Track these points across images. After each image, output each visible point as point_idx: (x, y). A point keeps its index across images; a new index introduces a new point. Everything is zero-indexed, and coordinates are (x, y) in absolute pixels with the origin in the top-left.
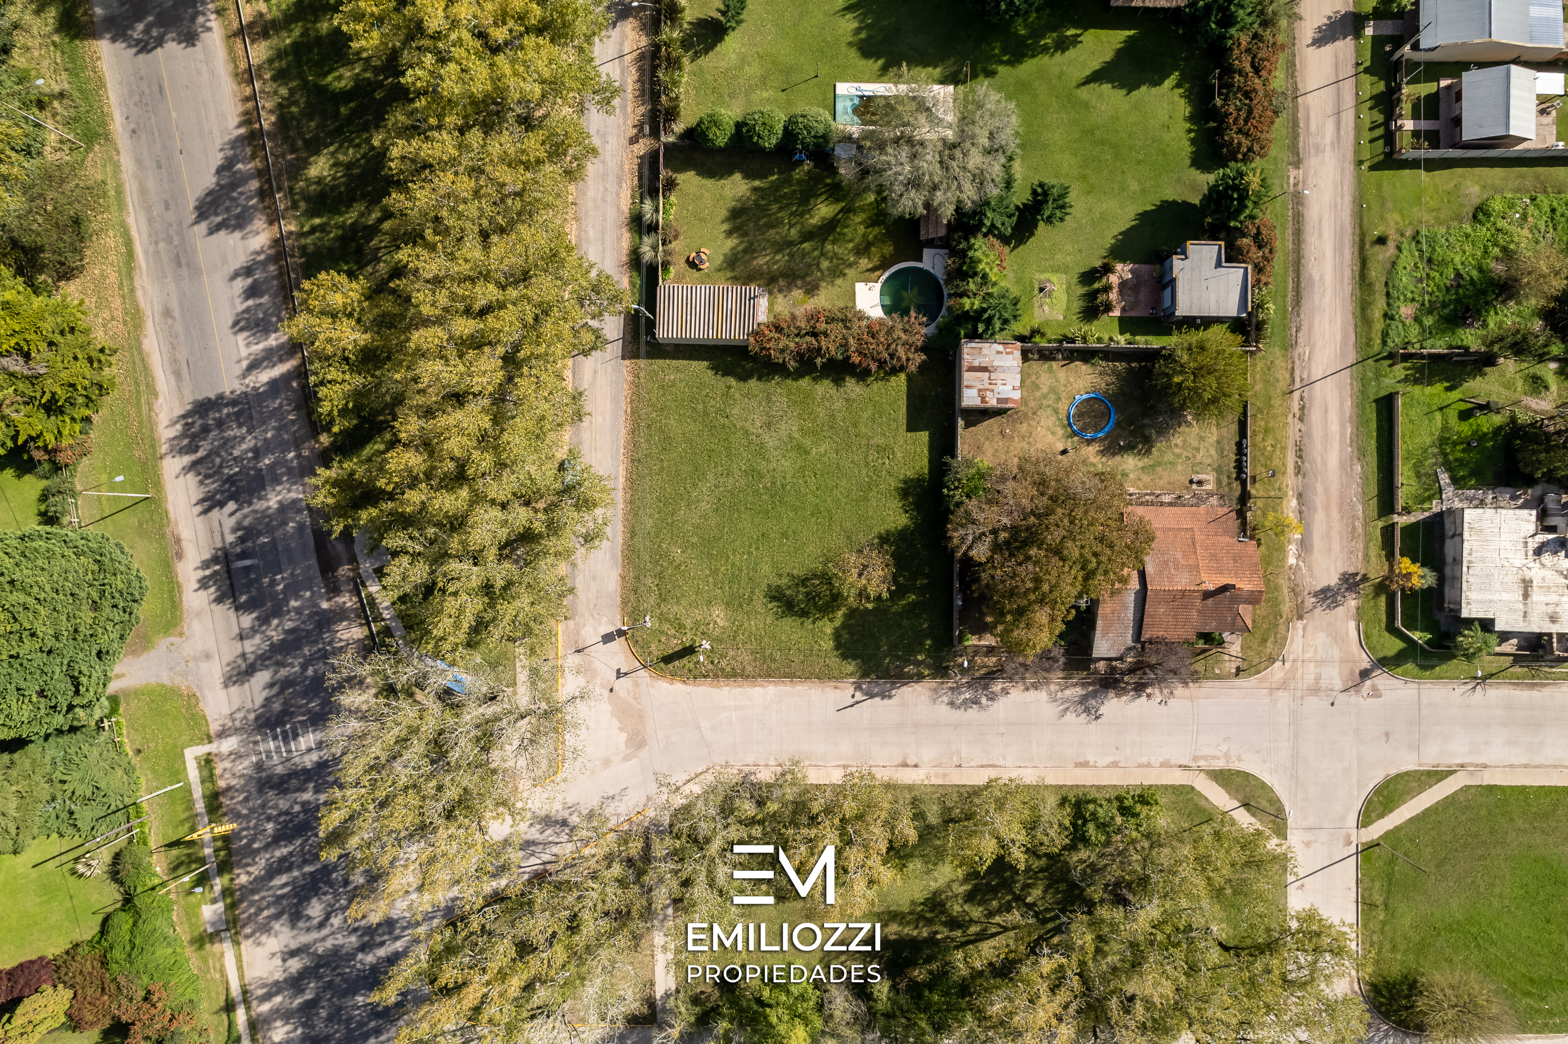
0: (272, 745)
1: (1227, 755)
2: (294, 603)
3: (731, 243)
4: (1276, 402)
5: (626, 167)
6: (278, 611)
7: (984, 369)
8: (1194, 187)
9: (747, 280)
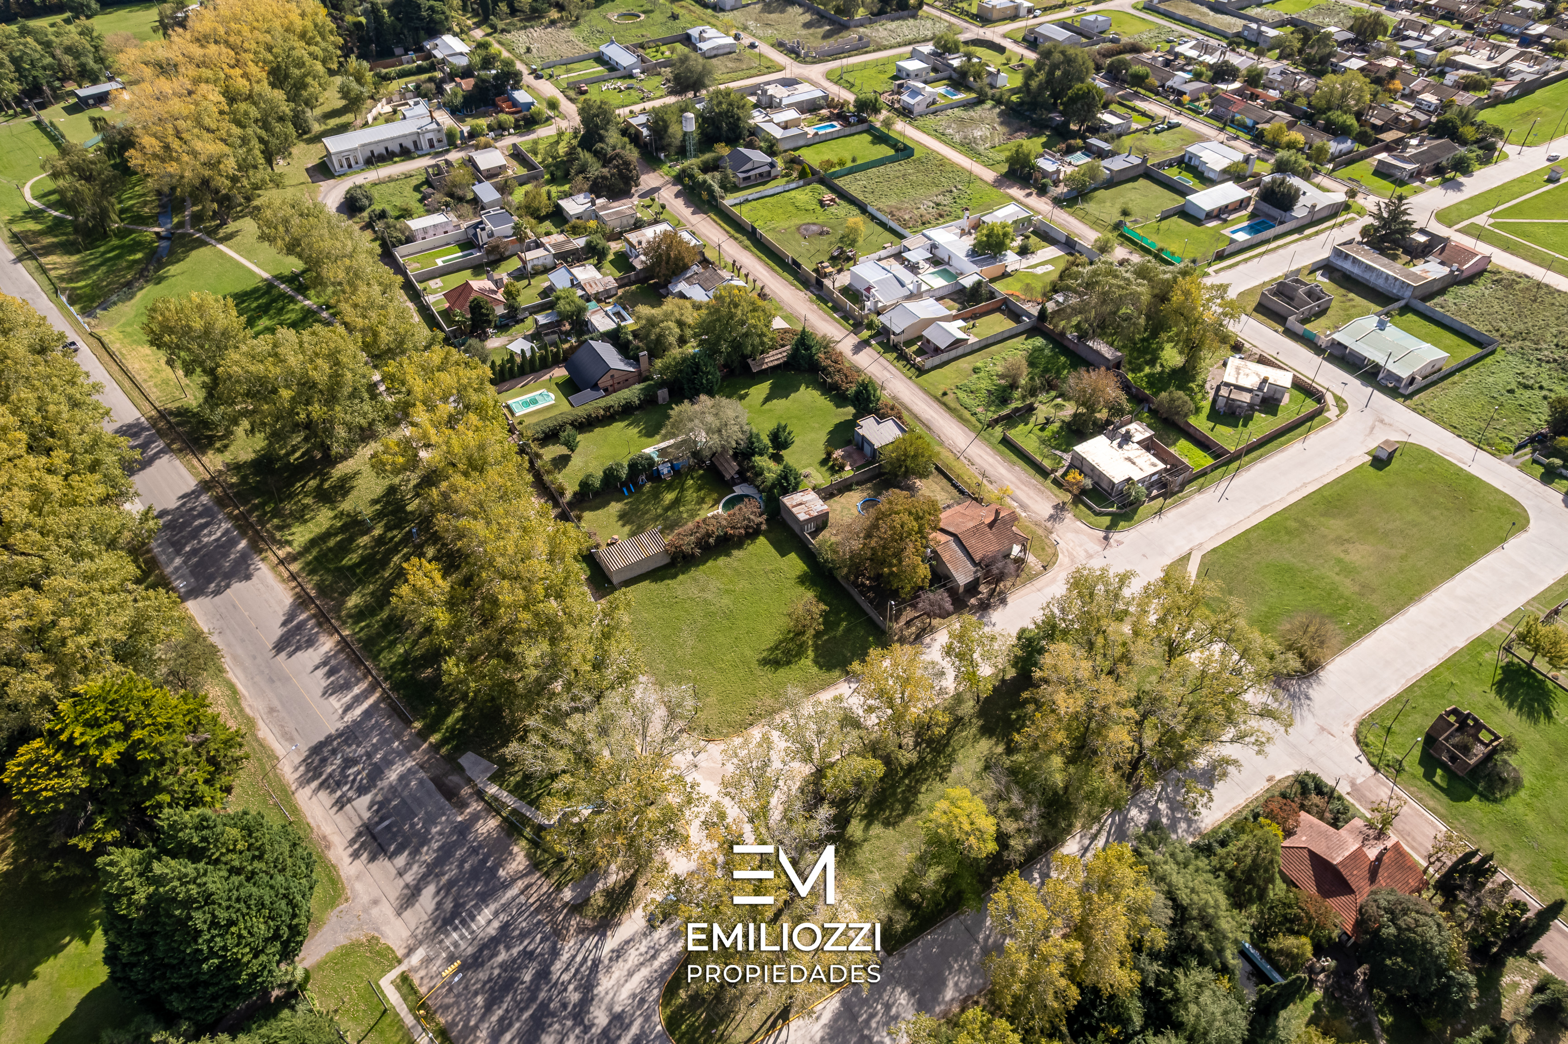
0: (455, 935)
2: (434, 830)
3: (627, 529)
4: (954, 463)
6: (424, 840)
7: (800, 504)
8: (846, 413)
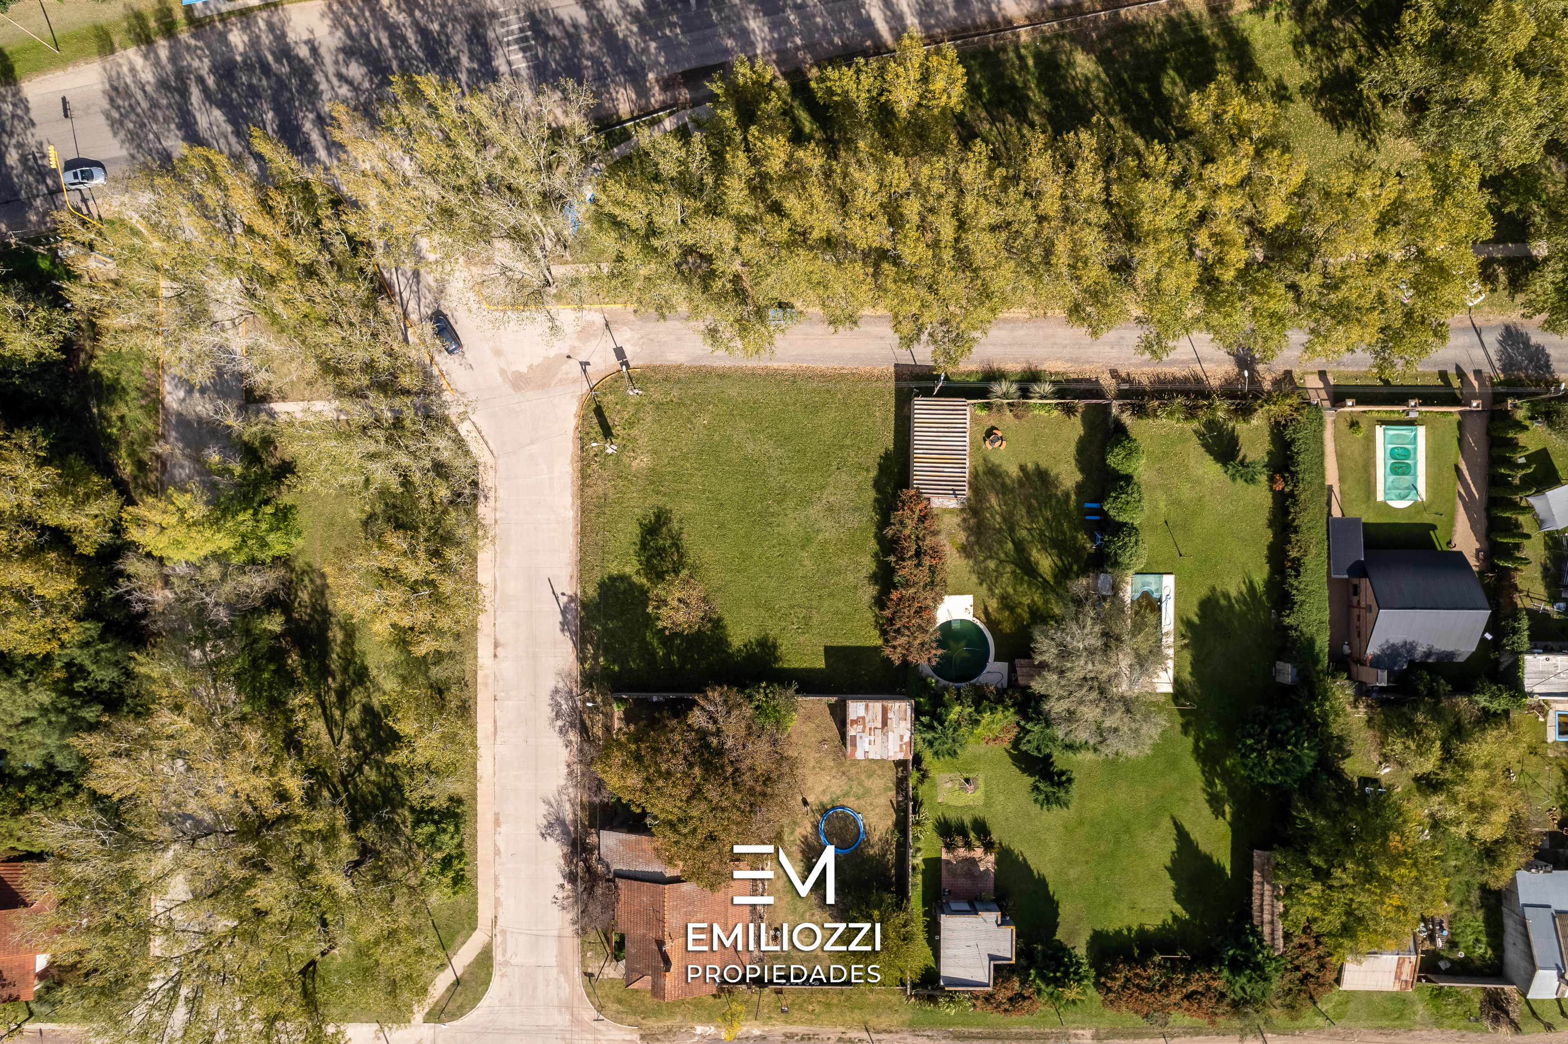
0: (515, 27)
1: (506, 963)
2: (653, 45)
3: (1013, 470)
4: (857, 1015)
5: (1087, 367)
6: (644, 30)
7: (885, 723)
8: (1072, 933)
9: (975, 486)
